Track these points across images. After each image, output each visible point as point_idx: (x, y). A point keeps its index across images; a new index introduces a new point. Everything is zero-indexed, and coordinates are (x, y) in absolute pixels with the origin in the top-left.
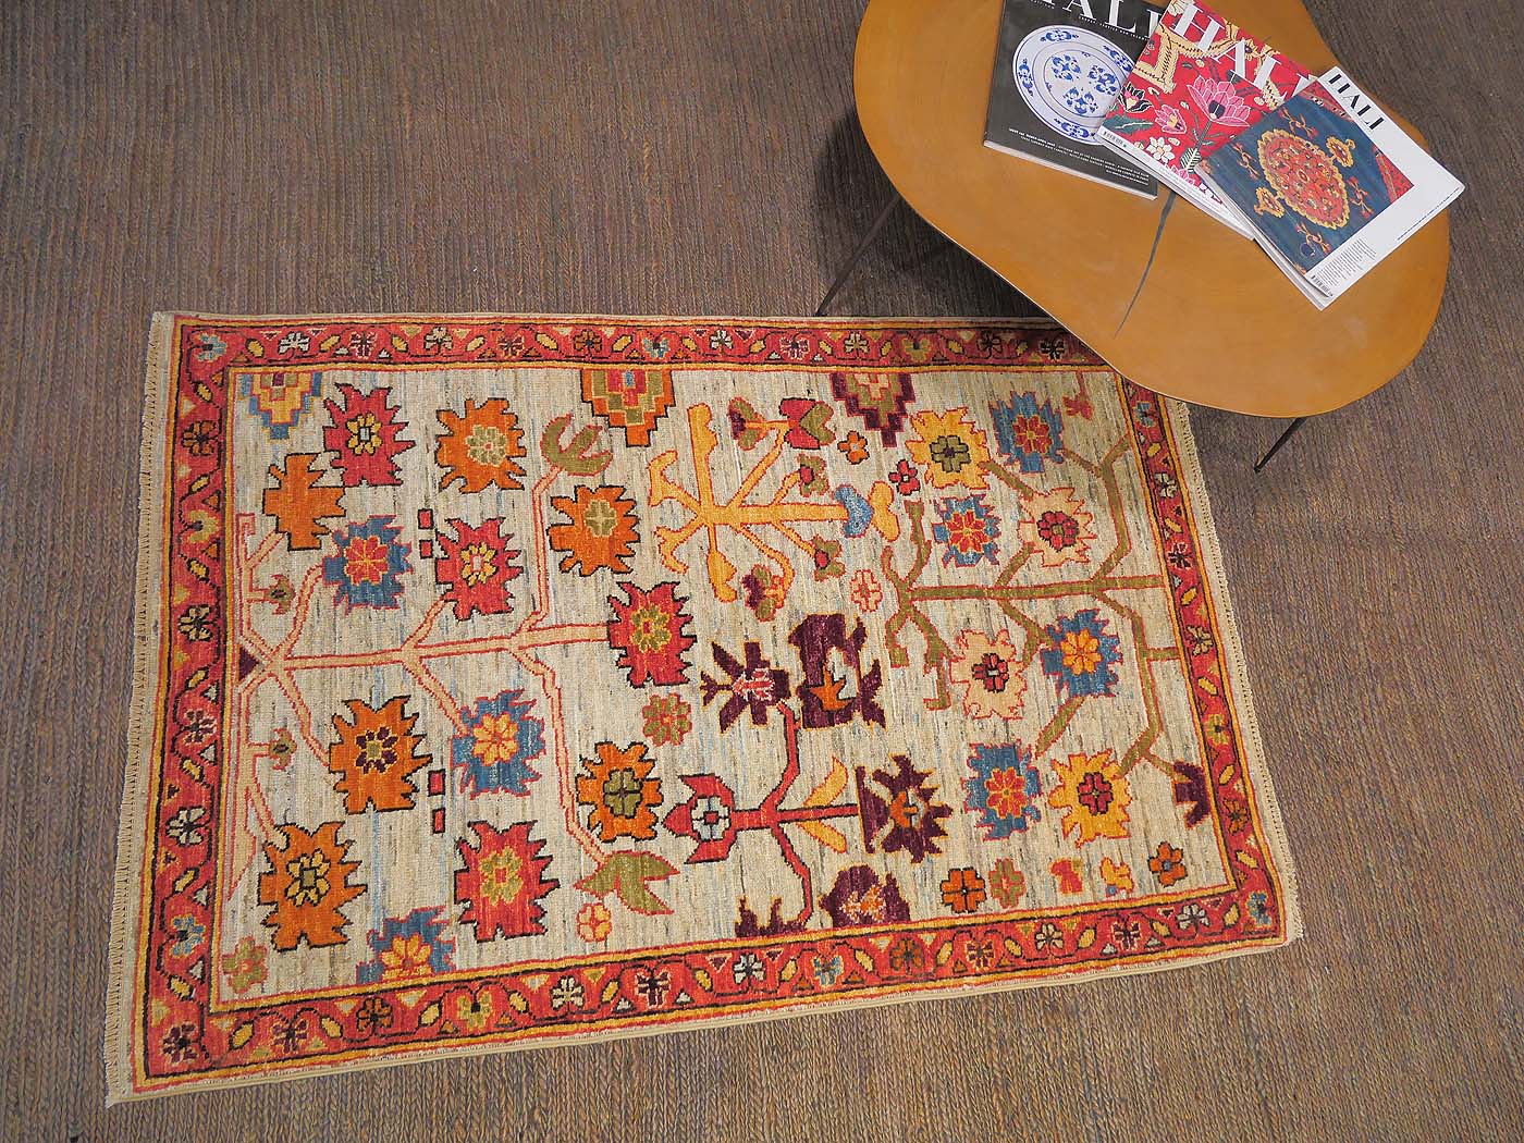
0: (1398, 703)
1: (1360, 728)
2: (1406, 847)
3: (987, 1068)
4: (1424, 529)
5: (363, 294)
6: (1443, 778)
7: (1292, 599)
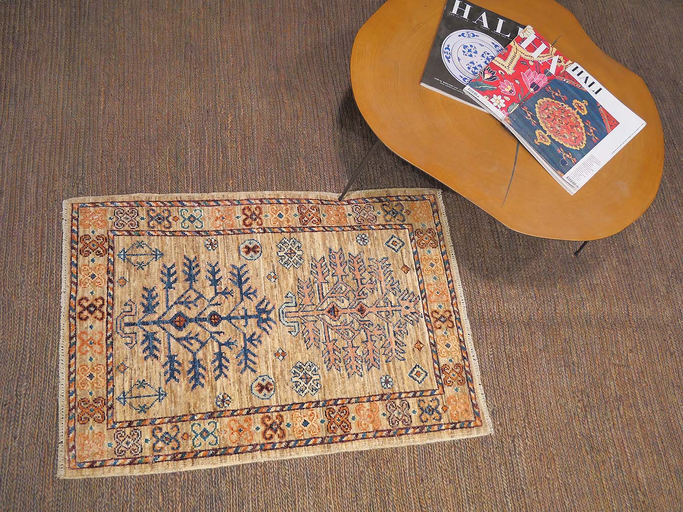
0: (632, 416)
1: (611, 431)
2: (634, 498)
4: (647, 318)
6: (655, 458)
7: (575, 359)
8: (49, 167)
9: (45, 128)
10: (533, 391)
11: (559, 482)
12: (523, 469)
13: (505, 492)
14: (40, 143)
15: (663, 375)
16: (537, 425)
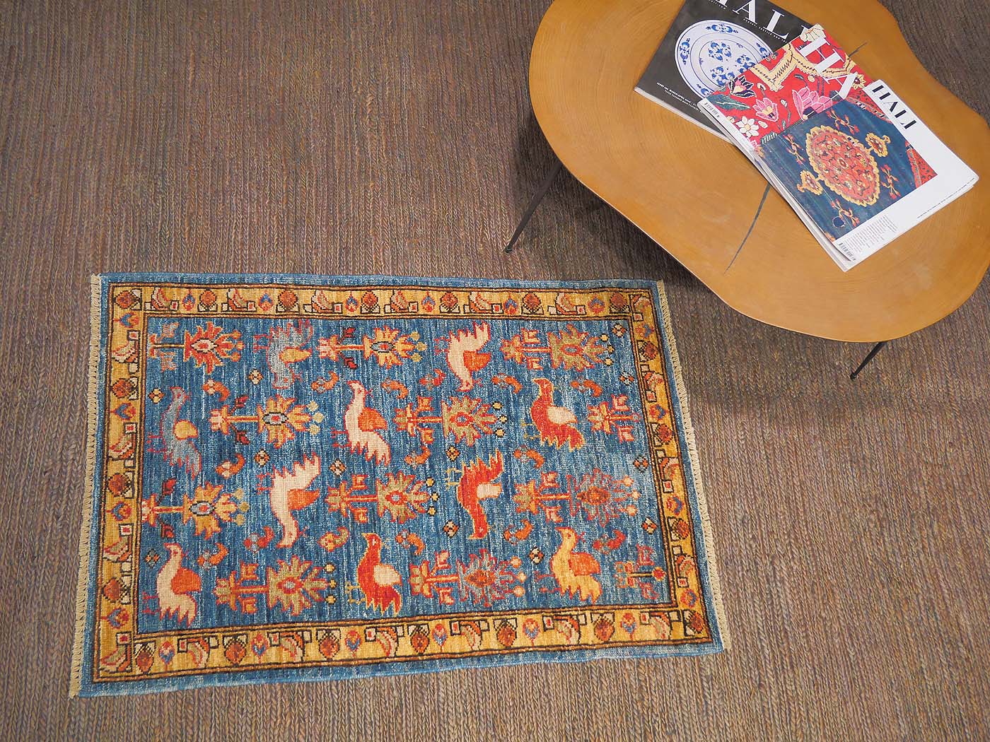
0: (951, 537)
1: (919, 556)
2: (953, 653)
4: (976, 400)
5: (147, 202)
7: (867, 452)
8: (117, 155)
9: (111, 102)
10: (802, 495)
11: (840, 624)
12: (787, 602)
13: (759, 633)
16: (808, 543)
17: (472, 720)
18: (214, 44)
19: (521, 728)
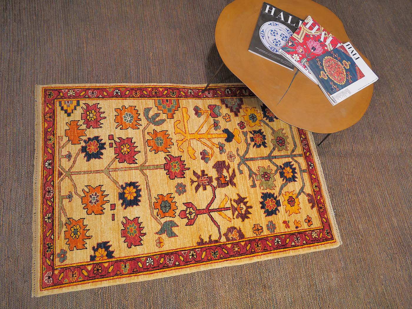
0: (355, 199)
1: (345, 206)
2: (357, 238)
3: (247, 303)
4: (362, 152)
6: (367, 219)
8: (61, 80)
9: (57, 60)
14: (55, 69)
15: (369, 179)
17: (203, 274)
18: (92, 36)
19: (219, 275)
